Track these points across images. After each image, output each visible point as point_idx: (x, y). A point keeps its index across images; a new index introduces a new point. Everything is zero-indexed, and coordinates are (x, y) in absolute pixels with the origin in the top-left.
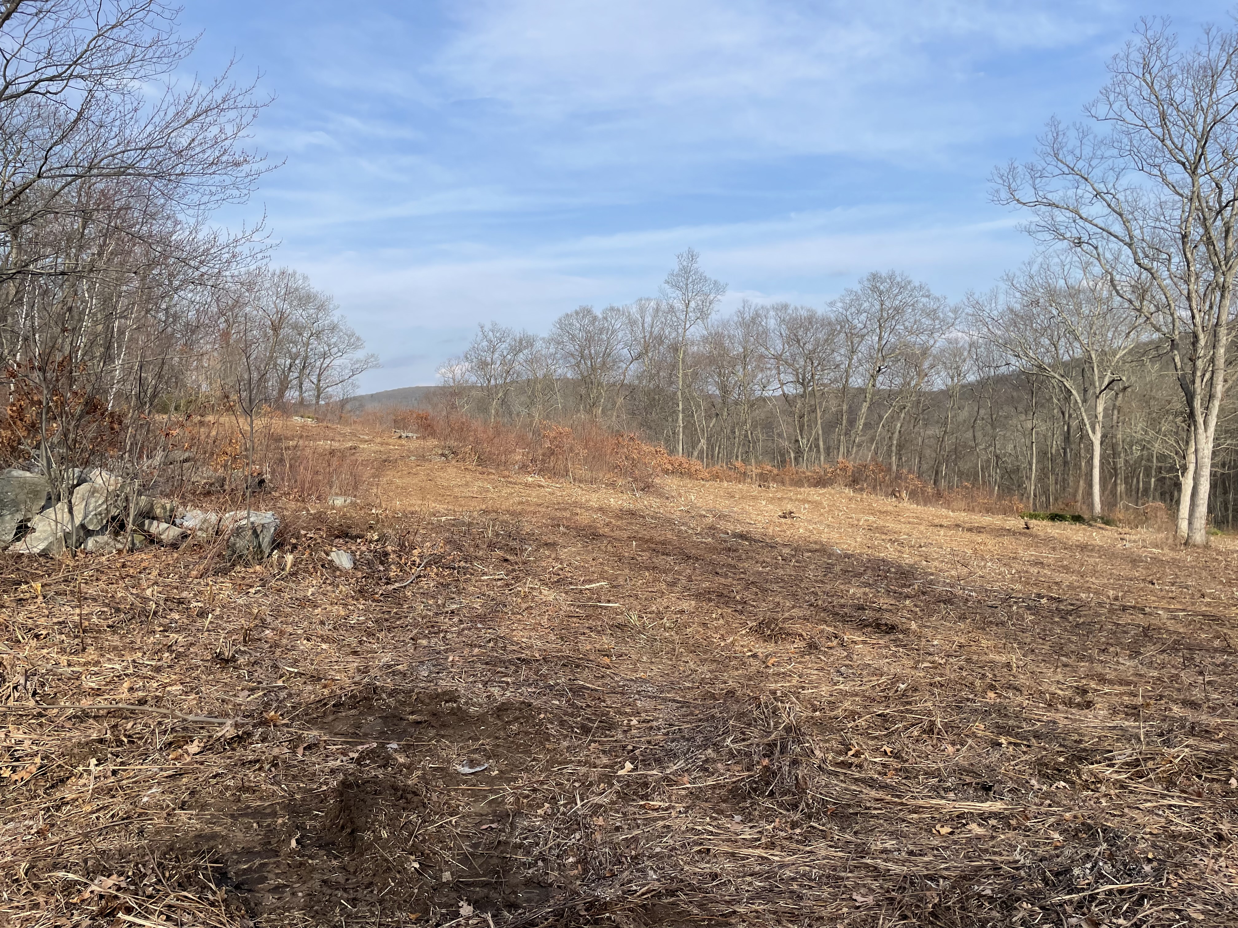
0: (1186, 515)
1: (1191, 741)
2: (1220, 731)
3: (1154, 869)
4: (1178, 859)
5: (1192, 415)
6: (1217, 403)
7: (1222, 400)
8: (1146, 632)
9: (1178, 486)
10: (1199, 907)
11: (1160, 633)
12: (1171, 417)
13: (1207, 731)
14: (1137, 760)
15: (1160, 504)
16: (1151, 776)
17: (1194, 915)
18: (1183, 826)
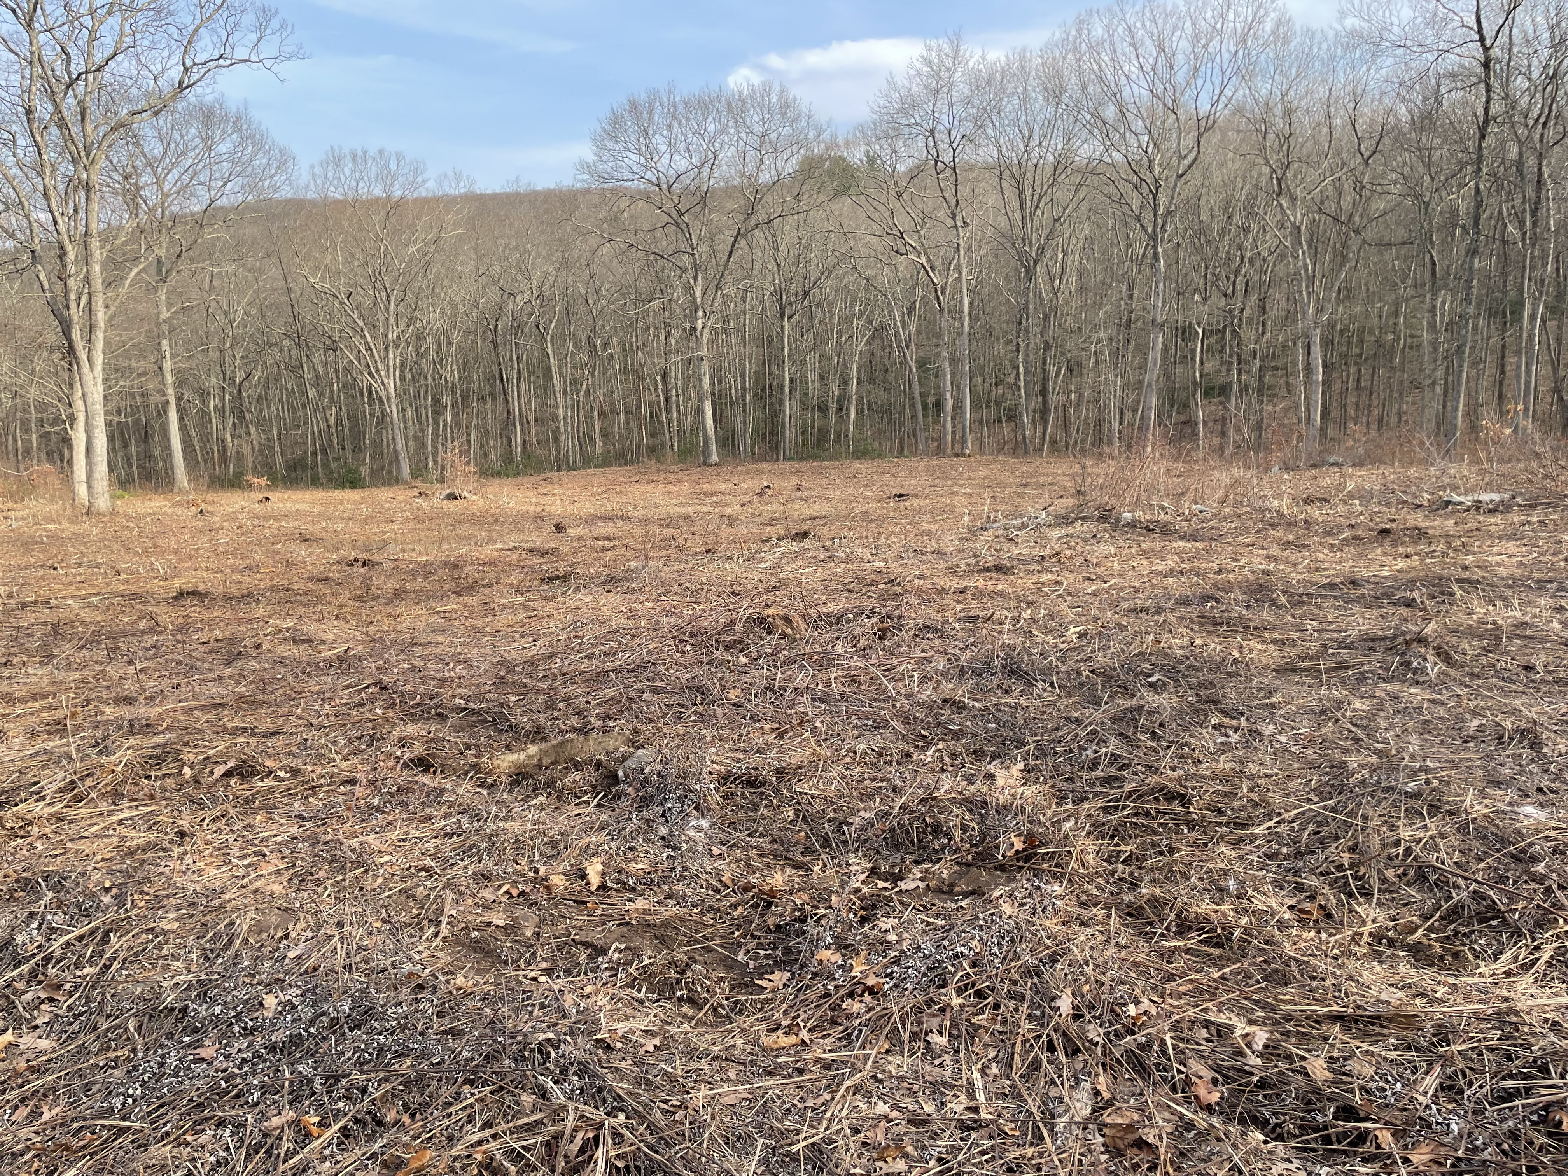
0: (84, 477)
1: (132, 741)
2: (163, 720)
3: (115, 898)
4: (139, 876)
5: (71, 349)
6: (100, 335)
7: (106, 331)
8: (56, 630)
9: (67, 441)
10: (172, 915)
11: (73, 627)
12: (45, 354)
13: (148, 726)
14: (72, 782)
15: (47, 466)
16: (93, 795)
17: (168, 927)
18: (139, 838)
